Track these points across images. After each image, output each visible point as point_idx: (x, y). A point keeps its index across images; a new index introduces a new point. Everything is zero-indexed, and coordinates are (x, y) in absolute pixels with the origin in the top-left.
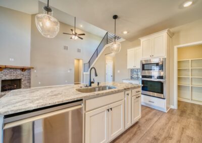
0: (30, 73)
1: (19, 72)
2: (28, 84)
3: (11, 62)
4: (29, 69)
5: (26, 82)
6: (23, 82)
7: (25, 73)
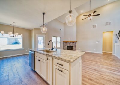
0: (76, 44)
1: (72, 43)
2: (75, 48)
3: (69, 40)
4: (76, 42)
5: (74, 47)
6: (74, 48)
7: (74, 44)
